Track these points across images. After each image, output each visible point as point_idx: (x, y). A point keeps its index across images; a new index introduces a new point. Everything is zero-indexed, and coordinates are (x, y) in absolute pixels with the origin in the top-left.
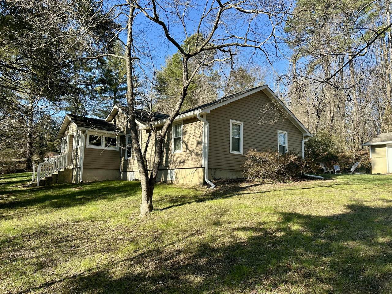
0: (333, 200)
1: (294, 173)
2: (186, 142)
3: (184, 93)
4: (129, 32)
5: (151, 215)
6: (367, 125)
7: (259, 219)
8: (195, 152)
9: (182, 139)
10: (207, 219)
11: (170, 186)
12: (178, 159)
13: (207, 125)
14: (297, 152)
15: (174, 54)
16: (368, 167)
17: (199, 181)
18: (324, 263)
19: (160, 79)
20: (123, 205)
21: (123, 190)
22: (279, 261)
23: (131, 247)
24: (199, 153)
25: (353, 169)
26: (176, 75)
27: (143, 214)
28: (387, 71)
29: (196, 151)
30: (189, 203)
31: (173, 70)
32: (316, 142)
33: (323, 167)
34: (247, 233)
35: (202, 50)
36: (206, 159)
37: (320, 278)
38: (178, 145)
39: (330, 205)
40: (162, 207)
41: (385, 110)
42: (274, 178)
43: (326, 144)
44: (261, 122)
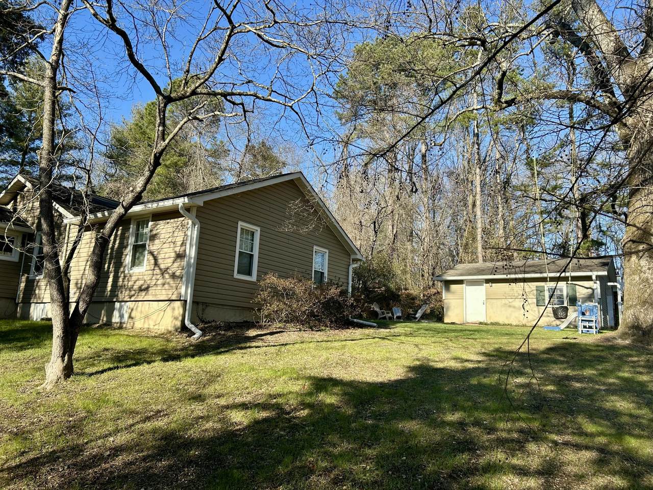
0: (388, 359)
1: (335, 316)
2: (155, 253)
3: (154, 161)
4: (58, 38)
5: (68, 384)
6: (441, 251)
7: (270, 389)
8: (170, 272)
9: (147, 246)
10: (178, 390)
11: (117, 332)
12: (137, 283)
13: (196, 226)
14: (340, 283)
15: (149, 102)
16: (440, 314)
17: (173, 325)
18: (367, 458)
19: (119, 140)
20: (10, 365)
21: (17, 336)
22: (297, 458)
23: (15, 446)
24: (178, 273)
25: (418, 315)
26: (149, 138)
27: (51, 382)
28: (470, 176)
29: (173, 270)
30: (149, 363)
31: (144, 128)
32: (370, 270)
33: (377, 309)
34: (248, 414)
35: (194, 93)
36: (190, 285)
37: (358, 483)
38: (138, 258)
39: (383, 366)
40: (94, 369)
41: (465, 231)
42: (302, 323)
43: (384, 276)
44: (287, 228)
